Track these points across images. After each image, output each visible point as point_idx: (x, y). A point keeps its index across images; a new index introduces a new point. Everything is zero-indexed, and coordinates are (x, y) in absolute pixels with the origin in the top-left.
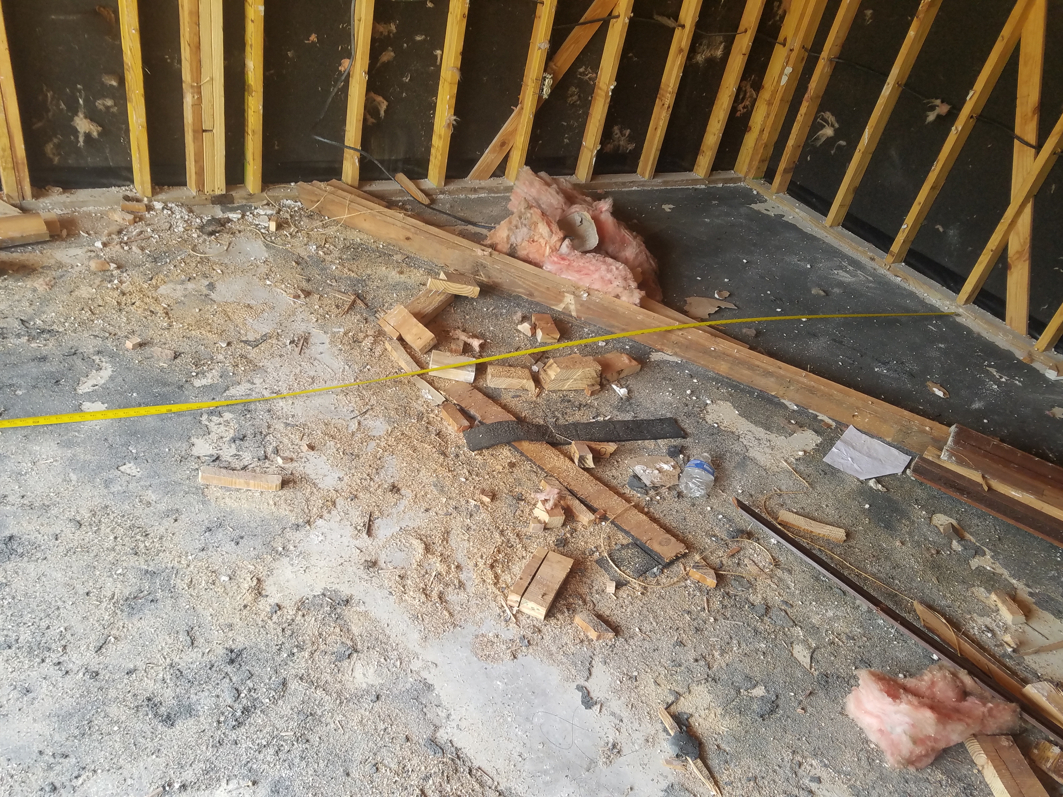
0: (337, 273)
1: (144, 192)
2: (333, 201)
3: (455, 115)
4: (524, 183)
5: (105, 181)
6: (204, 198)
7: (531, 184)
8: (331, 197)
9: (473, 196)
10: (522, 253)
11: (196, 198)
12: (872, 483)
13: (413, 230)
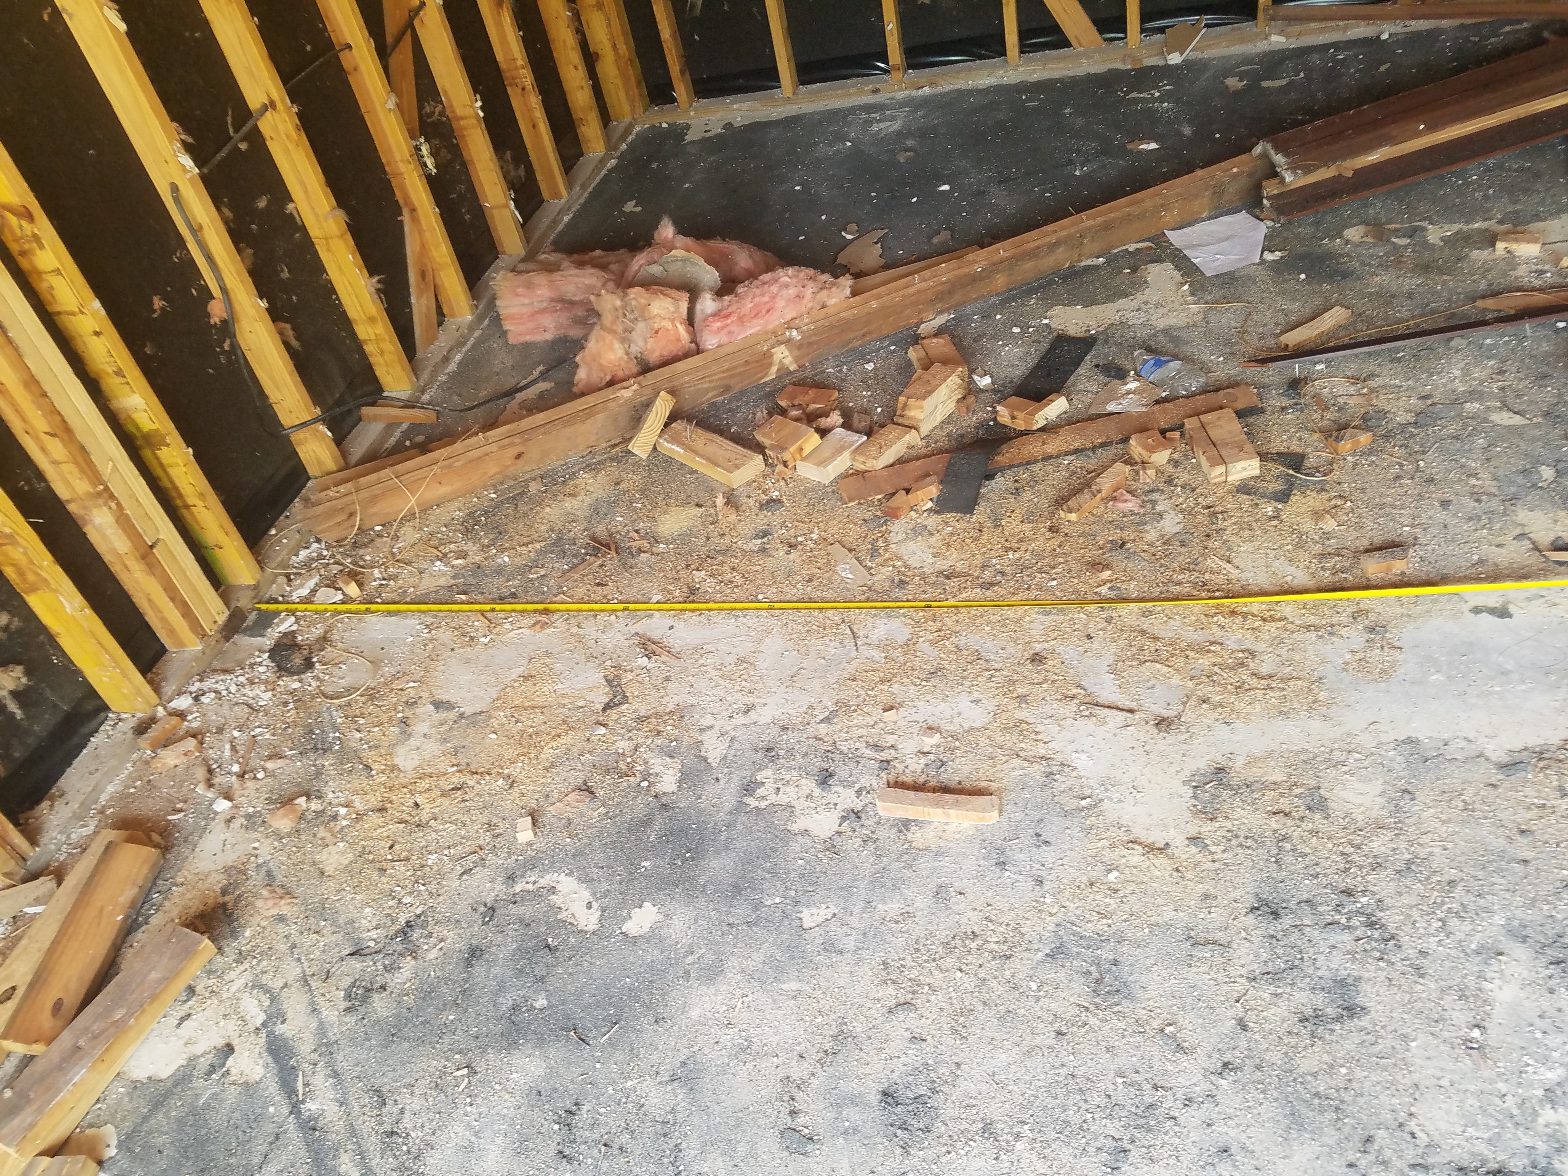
0: (518, 561)
1: (149, 703)
2: (376, 496)
3: (371, 274)
4: (517, 295)
5: (76, 740)
6: (213, 643)
7: (530, 286)
8: (363, 494)
9: (452, 367)
10: (654, 358)
11: (207, 651)
12: (1269, 257)
13: (517, 440)
